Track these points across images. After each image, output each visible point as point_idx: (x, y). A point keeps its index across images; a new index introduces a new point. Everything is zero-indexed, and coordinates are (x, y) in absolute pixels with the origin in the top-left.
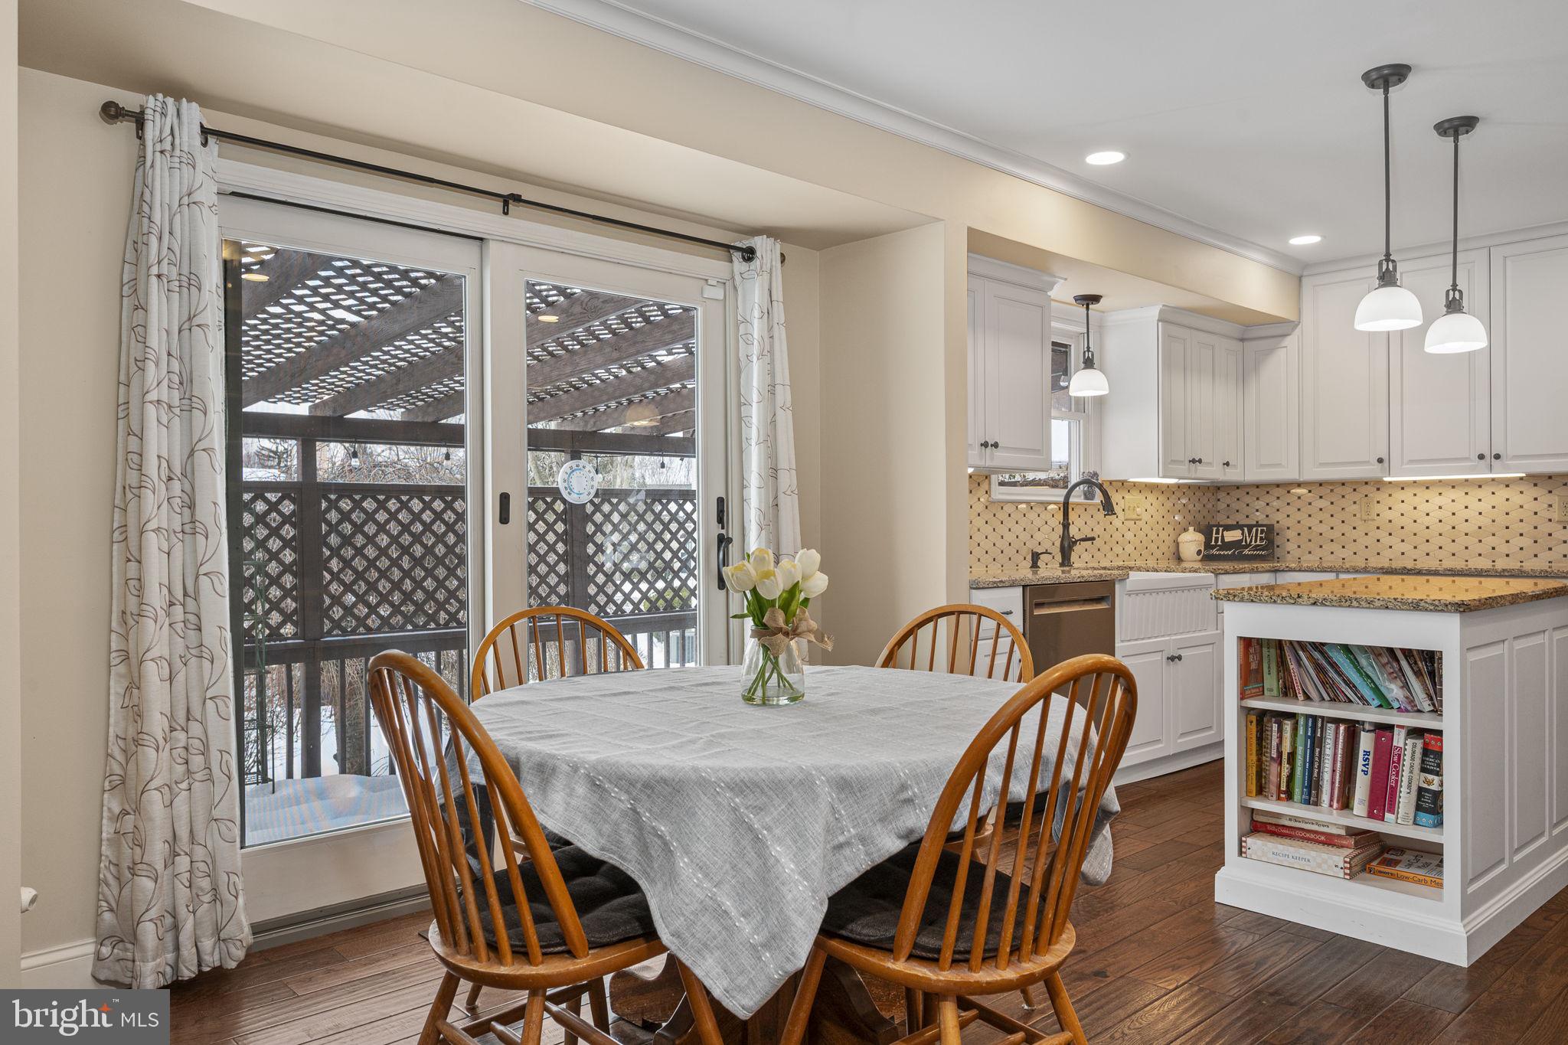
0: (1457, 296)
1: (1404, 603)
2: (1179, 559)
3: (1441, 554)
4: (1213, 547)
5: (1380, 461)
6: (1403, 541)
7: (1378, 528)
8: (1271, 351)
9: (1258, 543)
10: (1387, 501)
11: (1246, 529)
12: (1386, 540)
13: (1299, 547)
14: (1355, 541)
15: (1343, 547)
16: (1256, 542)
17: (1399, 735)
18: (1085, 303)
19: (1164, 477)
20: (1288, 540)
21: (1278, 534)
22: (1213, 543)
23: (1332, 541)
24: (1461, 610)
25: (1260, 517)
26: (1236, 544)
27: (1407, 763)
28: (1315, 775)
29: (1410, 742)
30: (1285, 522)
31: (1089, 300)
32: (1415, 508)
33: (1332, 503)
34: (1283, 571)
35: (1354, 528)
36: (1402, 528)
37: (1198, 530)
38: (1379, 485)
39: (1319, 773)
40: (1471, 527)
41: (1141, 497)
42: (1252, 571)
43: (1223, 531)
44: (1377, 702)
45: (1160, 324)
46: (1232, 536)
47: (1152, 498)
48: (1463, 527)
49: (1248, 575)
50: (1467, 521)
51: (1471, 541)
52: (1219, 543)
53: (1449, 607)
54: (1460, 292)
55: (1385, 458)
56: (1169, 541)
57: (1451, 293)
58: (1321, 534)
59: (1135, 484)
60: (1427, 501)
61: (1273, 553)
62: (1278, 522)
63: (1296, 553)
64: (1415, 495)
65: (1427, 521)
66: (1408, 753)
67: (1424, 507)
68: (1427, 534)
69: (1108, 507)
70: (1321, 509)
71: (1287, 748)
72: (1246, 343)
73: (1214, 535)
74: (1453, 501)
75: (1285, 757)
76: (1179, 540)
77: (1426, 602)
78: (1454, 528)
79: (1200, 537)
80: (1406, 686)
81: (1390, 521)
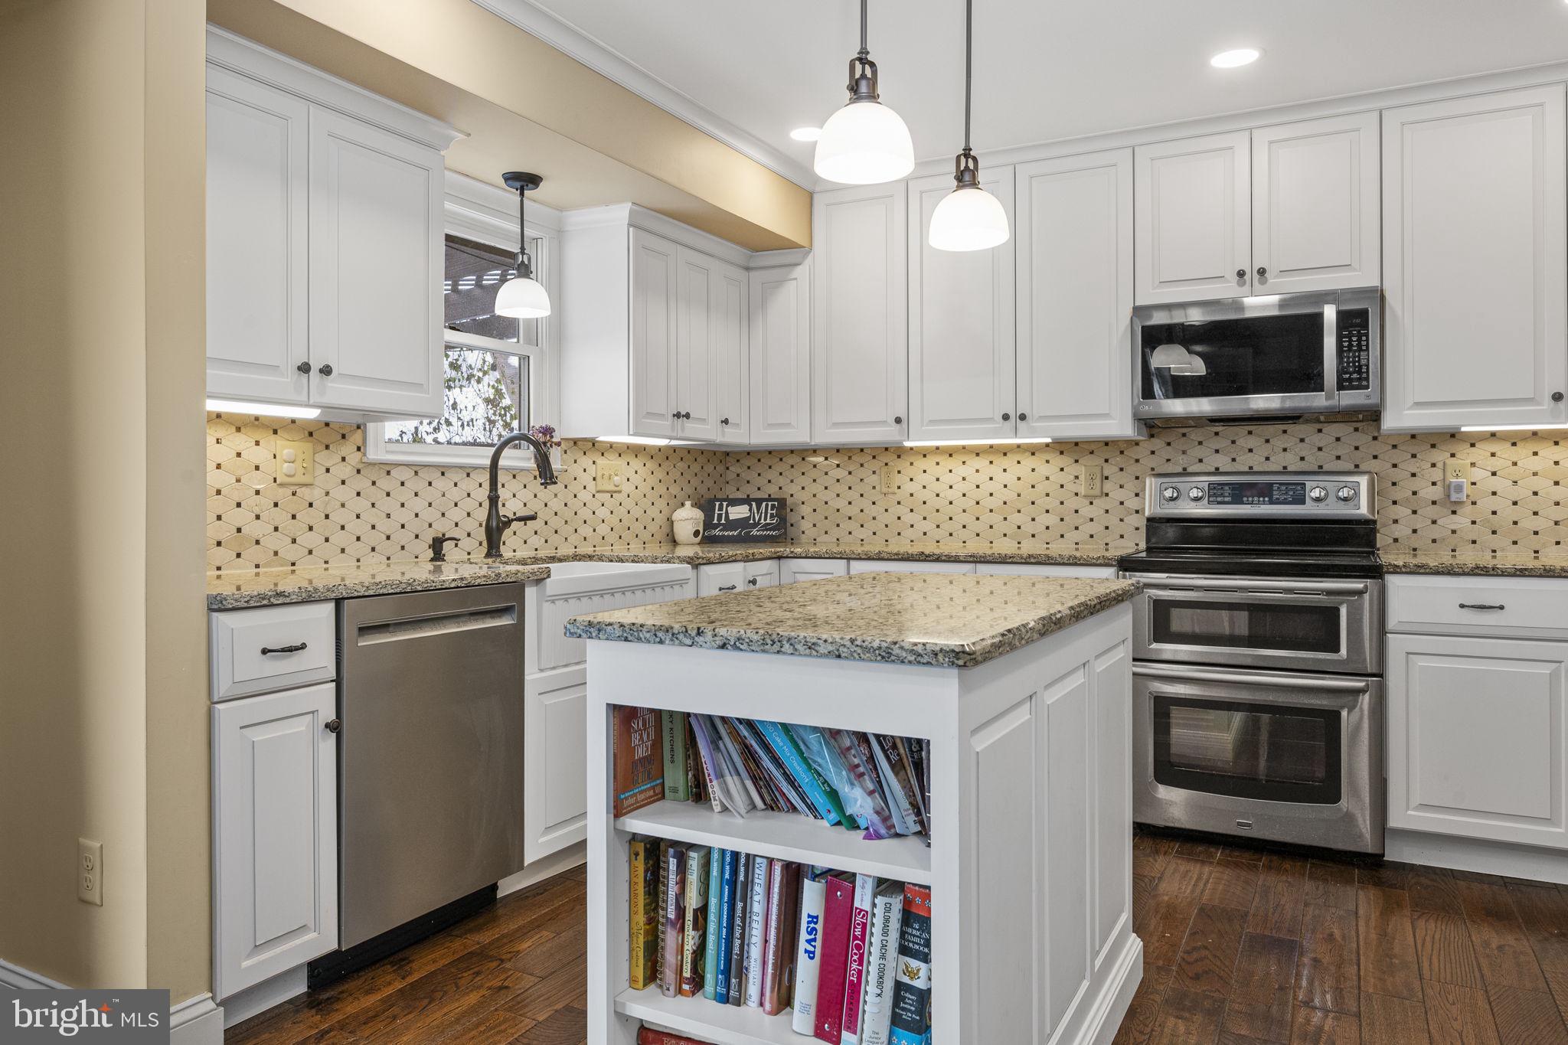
0: (971, 165)
1: (866, 649)
2: (674, 542)
3: (964, 534)
4: (715, 527)
5: (898, 420)
6: (925, 518)
7: (899, 503)
8: (779, 283)
9: (768, 521)
10: (909, 471)
11: (754, 504)
12: (908, 518)
13: (814, 525)
14: (874, 518)
15: (862, 526)
16: (765, 519)
17: (863, 887)
18: (518, 184)
19: (635, 434)
20: (803, 518)
21: (792, 510)
22: (715, 521)
23: (850, 518)
24: (961, 662)
25: (772, 490)
26: (743, 523)
27: (876, 940)
28: (736, 950)
29: (880, 901)
30: (800, 496)
31: (524, 181)
32: (938, 480)
33: (850, 473)
34: (787, 557)
35: (874, 503)
36: (924, 503)
37: (695, 505)
38: (900, 452)
39: (742, 946)
40: (995, 503)
41: (620, 463)
42: (747, 559)
43: (727, 506)
44: (834, 816)
45: (631, 229)
46: (738, 512)
47: (636, 464)
48: (987, 503)
49: (741, 565)
50: (991, 495)
51: (996, 518)
52: (723, 521)
53: (940, 657)
54: (975, 159)
55: (904, 417)
56: (661, 519)
57: (963, 160)
58: (838, 510)
59: (611, 446)
60: (951, 471)
61: (785, 533)
62: (792, 495)
63: (811, 532)
64: (938, 464)
65: (950, 495)
66: (878, 921)
67: (947, 479)
68: (949, 510)
69: (546, 474)
70: (838, 481)
71: (692, 901)
72: (752, 274)
73: (717, 511)
74: (977, 471)
75: (689, 916)
76: (674, 518)
77: (902, 648)
78: (978, 503)
79: (698, 515)
80: (879, 789)
81: (912, 495)
